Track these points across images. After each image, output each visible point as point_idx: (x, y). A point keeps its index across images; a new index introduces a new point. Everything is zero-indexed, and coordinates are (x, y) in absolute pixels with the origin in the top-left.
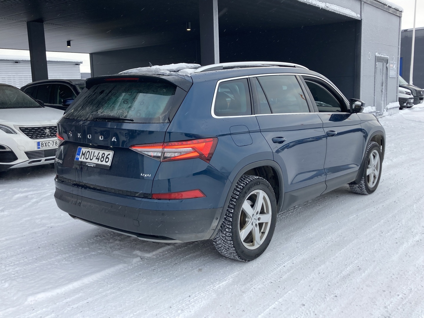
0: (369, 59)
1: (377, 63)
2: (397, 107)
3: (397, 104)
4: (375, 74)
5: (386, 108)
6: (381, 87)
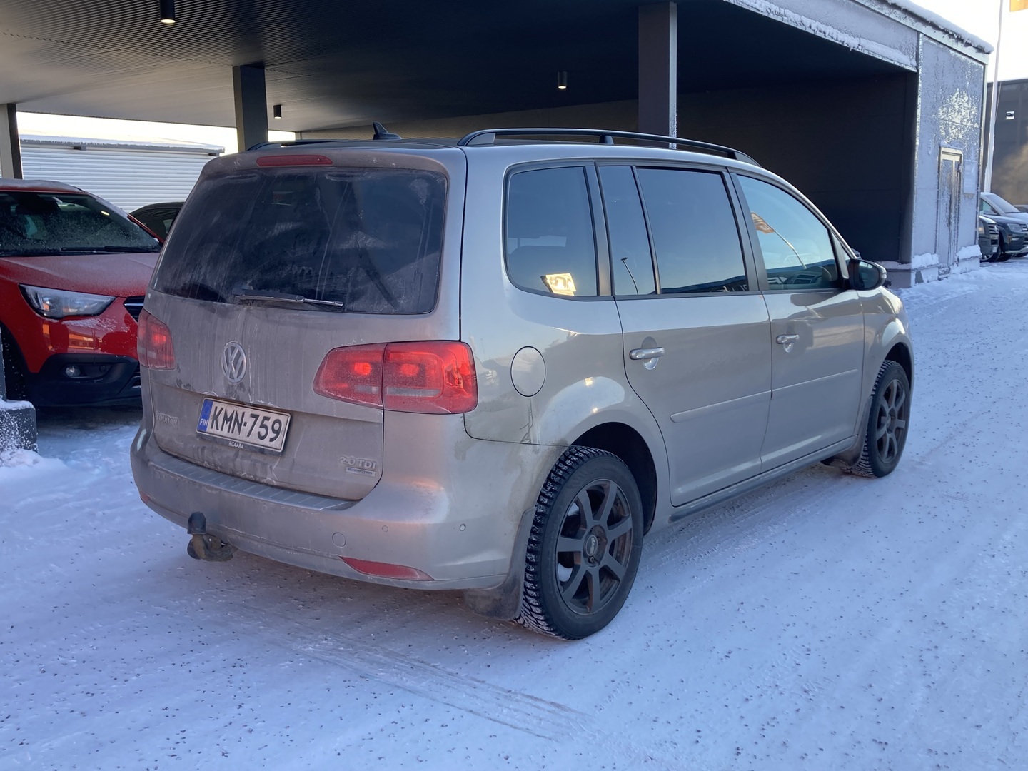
0: (930, 153)
2: (976, 257)
3: (976, 250)
5: (956, 258)
6: (949, 214)
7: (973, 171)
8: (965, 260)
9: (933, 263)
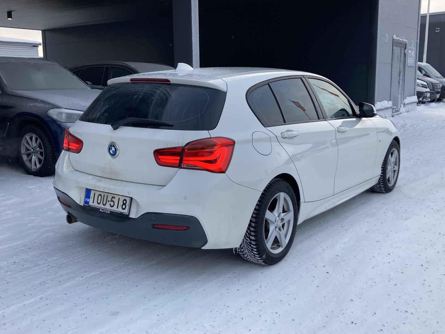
0: (386, 42)
1: (395, 48)
2: (415, 102)
3: (415, 99)
4: (392, 60)
5: (403, 103)
6: (399, 77)
7: (413, 54)
8: (408, 104)
9: (389, 106)
